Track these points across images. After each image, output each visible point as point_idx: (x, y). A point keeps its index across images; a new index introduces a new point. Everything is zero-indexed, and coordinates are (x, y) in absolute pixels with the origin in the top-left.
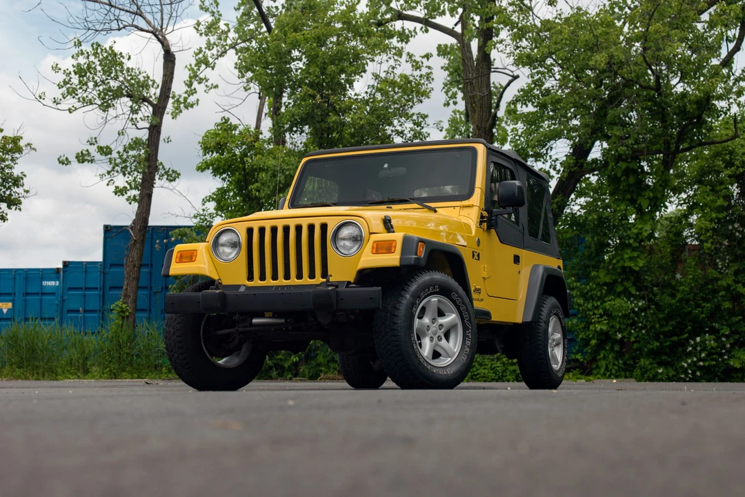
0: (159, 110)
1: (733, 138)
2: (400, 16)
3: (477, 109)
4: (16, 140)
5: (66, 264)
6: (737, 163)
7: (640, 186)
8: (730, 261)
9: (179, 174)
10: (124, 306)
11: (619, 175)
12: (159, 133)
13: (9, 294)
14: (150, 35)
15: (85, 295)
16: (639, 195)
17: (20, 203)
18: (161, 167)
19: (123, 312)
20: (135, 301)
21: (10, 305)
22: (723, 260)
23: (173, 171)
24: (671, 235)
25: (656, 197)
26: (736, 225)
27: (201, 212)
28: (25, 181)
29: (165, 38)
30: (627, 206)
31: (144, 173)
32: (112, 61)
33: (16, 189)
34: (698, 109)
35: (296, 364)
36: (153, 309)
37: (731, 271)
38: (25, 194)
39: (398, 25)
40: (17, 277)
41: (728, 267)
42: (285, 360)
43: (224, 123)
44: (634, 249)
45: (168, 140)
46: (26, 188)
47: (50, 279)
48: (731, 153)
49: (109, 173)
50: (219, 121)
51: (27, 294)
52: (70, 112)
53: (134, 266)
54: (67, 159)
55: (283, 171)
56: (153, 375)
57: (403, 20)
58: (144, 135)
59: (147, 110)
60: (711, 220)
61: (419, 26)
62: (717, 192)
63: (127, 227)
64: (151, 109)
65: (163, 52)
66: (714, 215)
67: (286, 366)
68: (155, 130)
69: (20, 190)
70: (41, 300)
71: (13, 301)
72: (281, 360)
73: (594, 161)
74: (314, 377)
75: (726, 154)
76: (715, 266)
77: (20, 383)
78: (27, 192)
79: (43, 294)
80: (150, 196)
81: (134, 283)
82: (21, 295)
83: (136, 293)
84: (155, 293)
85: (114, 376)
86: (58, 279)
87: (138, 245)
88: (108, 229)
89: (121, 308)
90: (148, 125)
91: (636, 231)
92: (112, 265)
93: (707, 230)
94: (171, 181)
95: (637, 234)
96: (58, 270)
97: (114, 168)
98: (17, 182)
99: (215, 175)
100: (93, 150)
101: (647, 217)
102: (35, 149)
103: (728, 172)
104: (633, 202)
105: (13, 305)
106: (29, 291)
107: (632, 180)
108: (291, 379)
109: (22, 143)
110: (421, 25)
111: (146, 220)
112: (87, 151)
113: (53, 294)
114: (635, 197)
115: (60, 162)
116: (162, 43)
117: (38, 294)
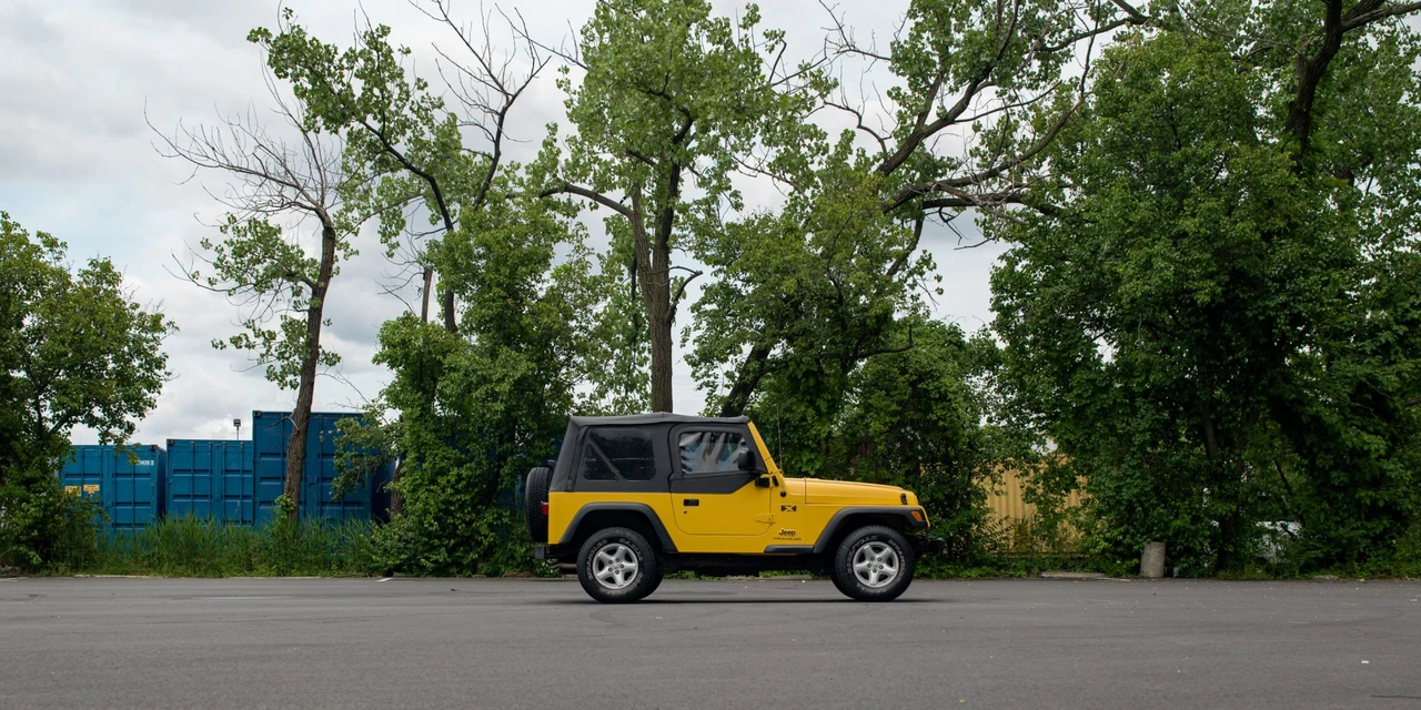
0: (319, 293)
1: (908, 348)
2: (568, 189)
3: (655, 299)
4: (157, 319)
5: (171, 443)
6: (910, 370)
7: (819, 389)
8: (903, 462)
9: (339, 359)
10: (289, 500)
11: (799, 377)
12: (320, 315)
13: (97, 475)
14: (314, 212)
15: (193, 478)
16: (818, 396)
17: (160, 387)
18: (320, 351)
19: (287, 506)
20: (299, 495)
21: (97, 487)
22: (895, 461)
23: (334, 355)
24: (847, 436)
25: (833, 400)
26: (908, 429)
27: (371, 403)
28: (168, 362)
29: (326, 214)
30: (807, 407)
31: (305, 360)
32: (267, 237)
33: (156, 371)
34: (878, 322)
35: (474, 562)
36: (308, 501)
37: (903, 471)
38: (166, 376)
39: (563, 197)
40: (105, 454)
41: (899, 468)
42: (463, 557)
43: (406, 318)
44: (813, 450)
45: (329, 323)
46: (167, 370)
47: (144, 458)
48: (905, 360)
49: (262, 356)
50: (401, 315)
51: (117, 475)
52: (230, 295)
53: (298, 458)
54: (221, 343)
55: (474, 371)
56: (324, 573)
57: (570, 192)
58: (302, 317)
59: (307, 292)
60: (885, 424)
61: (587, 200)
62: (891, 396)
63: (288, 414)
64: (310, 290)
65: (323, 229)
66: (888, 420)
67: (465, 563)
68: (315, 313)
69: (161, 372)
70: (134, 482)
71: (101, 484)
72: (460, 557)
73: (775, 361)
74: (494, 574)
75: (901, 362)
76: (888, 467)
77: (184, 580)
78: (169, 374)
79: (135, 475)
80: (312, 384)
81: (298, 476)
82: (110, 476)
83: (300, 486)
84: (311, 484)
85: (282, 573)
86: (153, 458)
87: (301, 436)
88: (258, 416)
89: (286, 502)
90: (307, 307)
91: (814, 432)
92: (263, 454)
93: (881, 434)
94: (331, 365)
95: (815, 435)
96: (153, 448)
97: (268, 351)
98: (159, 363)
99: (392, 368)
100: (250, 333)
101: (825, 419)
102: (177, 328)
103: (902, 379)
104: (812, 403)
105: (101, 488)
106: (119, 472)
107: (812, 382)
108: (469, 576)
109: (163, 322)
110: (590, 200)
111: (309, 408)
112: (245, 335)
113: (148, 475)
114: (814, 398)
115: (214, 346)
116: (323, 220)
117: (130, 475)
